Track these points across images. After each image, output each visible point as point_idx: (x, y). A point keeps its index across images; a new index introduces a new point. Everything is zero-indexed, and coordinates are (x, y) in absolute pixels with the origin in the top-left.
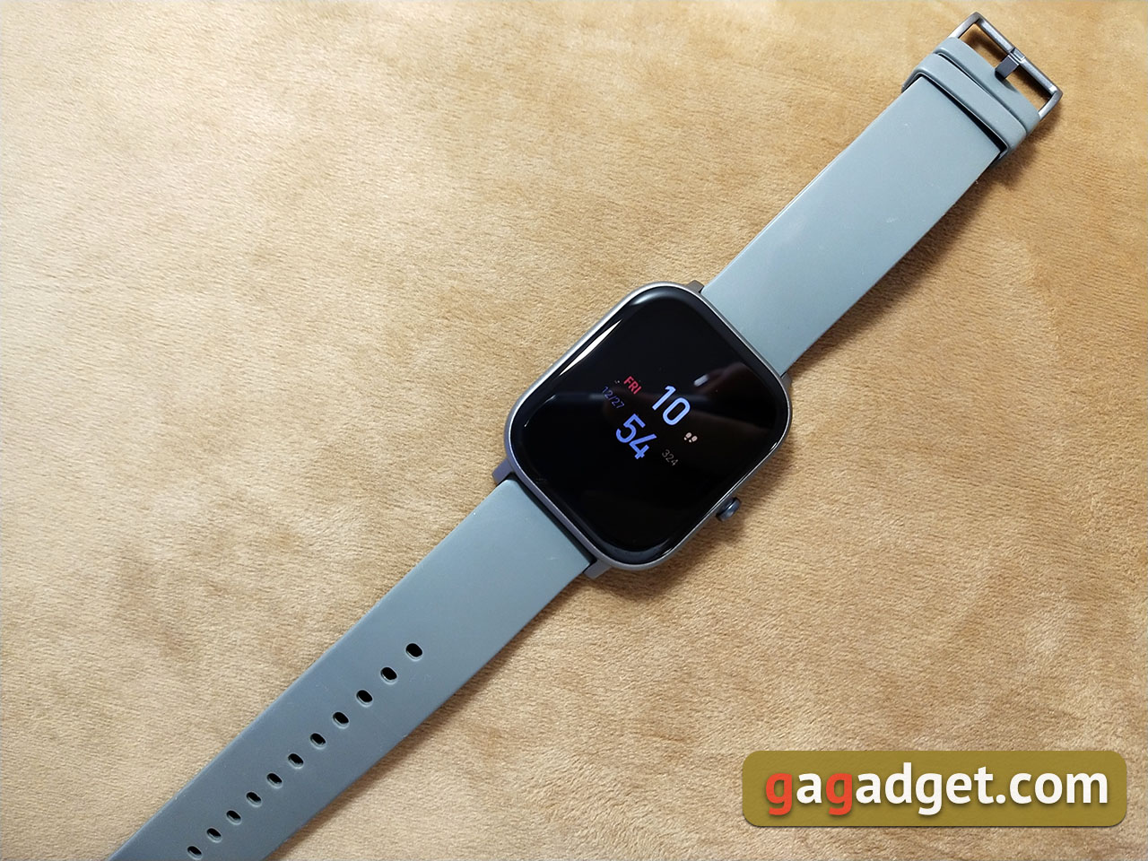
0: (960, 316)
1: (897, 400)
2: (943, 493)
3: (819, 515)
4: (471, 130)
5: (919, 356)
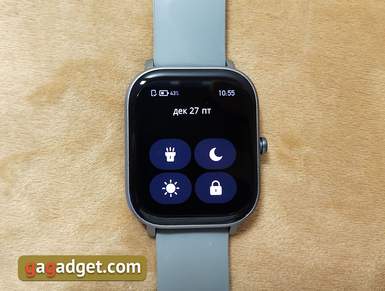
0: (356, 121)
1: (319, 177)
2: (349, 231)
3: (277, 252)
4: (42, 28)
5: (332, 149)
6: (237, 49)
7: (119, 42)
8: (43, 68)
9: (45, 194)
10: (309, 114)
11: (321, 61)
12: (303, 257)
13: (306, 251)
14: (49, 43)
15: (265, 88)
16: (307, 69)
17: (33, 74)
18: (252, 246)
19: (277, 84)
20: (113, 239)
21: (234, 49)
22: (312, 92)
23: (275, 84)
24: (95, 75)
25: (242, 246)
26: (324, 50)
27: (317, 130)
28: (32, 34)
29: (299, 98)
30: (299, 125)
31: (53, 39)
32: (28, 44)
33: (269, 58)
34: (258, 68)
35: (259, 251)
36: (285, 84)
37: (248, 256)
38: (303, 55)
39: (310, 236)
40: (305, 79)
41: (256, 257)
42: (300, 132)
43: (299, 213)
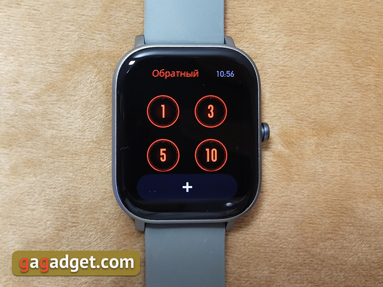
6: (263, 29)
7: (133, 30)
8: (51, 63)
9: (62, 201)
10: (347, 97)
11: (356, 37)
12: (346, 253)
13: (348, 247)
14: (56, 35)
15: (297, 71)
16: (341, 47)
17: (40, 70)
18: (292, 246)
19: (310, 65)
20: (139, 245)
21: (260, 28)
22: (348, 72)
23: (307, 65)
24: (109, 68)
25: (281, 246)
26: (359, 25)
27: (355, 113)
28: (38, 27)
29: (335, 79)
30: (336, 109)
31: (61, 30)
32: (33, 38)
33: (299, 37)
34: (287, 48)
35: (299, 250)
36: (319, 64)
37: (287, 257)
38: (336, 31)
39: (353, 230)
40: (340, 57)
41: (296, 258)
42: (338, 117)
43: (340, 206)
